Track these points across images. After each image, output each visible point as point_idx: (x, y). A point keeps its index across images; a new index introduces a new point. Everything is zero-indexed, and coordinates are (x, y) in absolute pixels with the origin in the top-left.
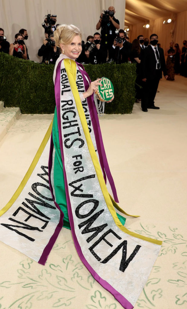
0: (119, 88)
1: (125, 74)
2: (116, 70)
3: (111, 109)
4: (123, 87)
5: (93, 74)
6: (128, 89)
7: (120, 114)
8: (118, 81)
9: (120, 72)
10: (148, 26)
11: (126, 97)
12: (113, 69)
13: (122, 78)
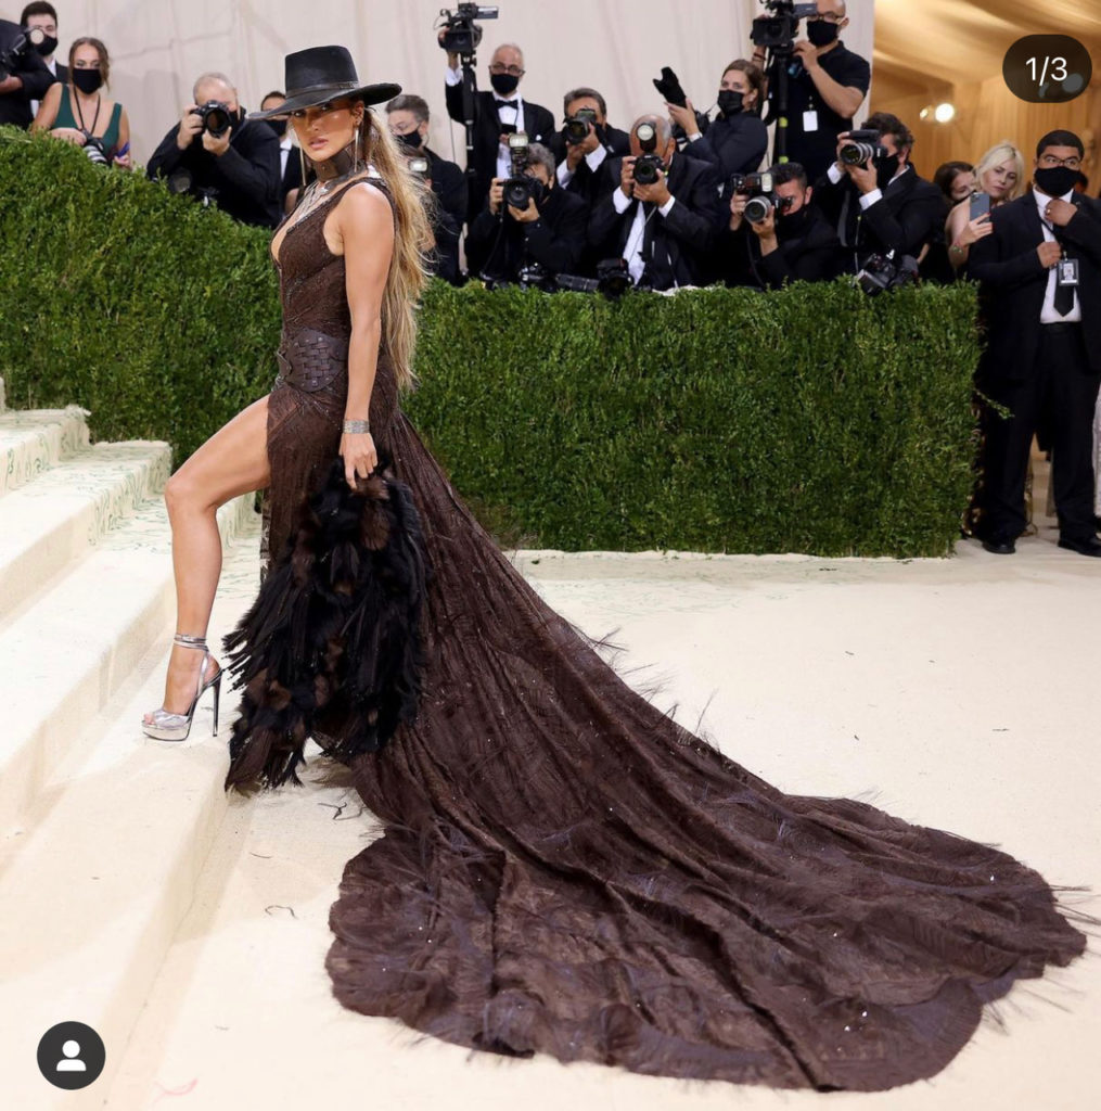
0: (882, 415)
1: (919, 337)
2: (865, 316)
3: (840, 528)
4: (909, 410)
5: (741, 341)
6: (932, 423)
7: (887, 560)
8: (878, 376)
9: (888, 328)
10: (944, 113)
11: (922, 464)
12: (853, 309)
13: (900, 361)
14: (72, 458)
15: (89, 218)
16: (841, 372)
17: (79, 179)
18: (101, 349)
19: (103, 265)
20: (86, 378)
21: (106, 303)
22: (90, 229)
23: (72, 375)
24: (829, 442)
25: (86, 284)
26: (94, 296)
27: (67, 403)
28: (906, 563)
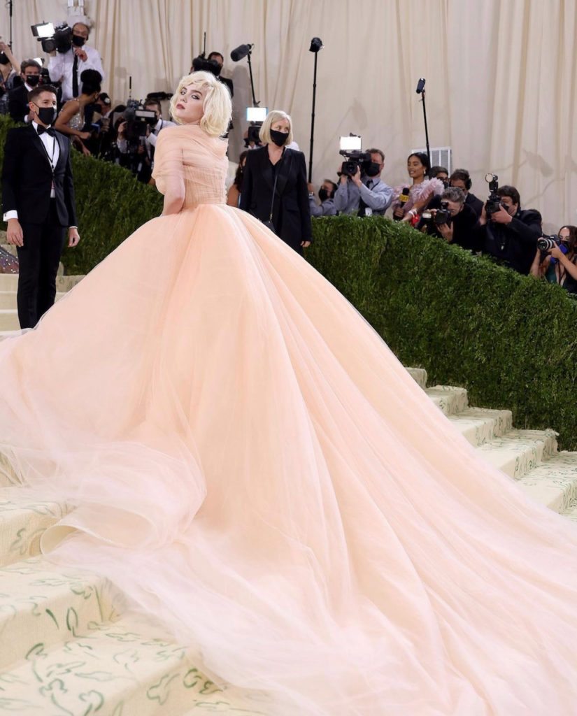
14: (548, 460)
15: (566, 327)
17: (561, 306)
18: (568, 400)
19: (572, 354)
20: (558, 415)
21: (572, 374)
22: (565, 333)
23: (550, 413)
25: (562, 363)
26: (566, 370)
27: (546, 428)
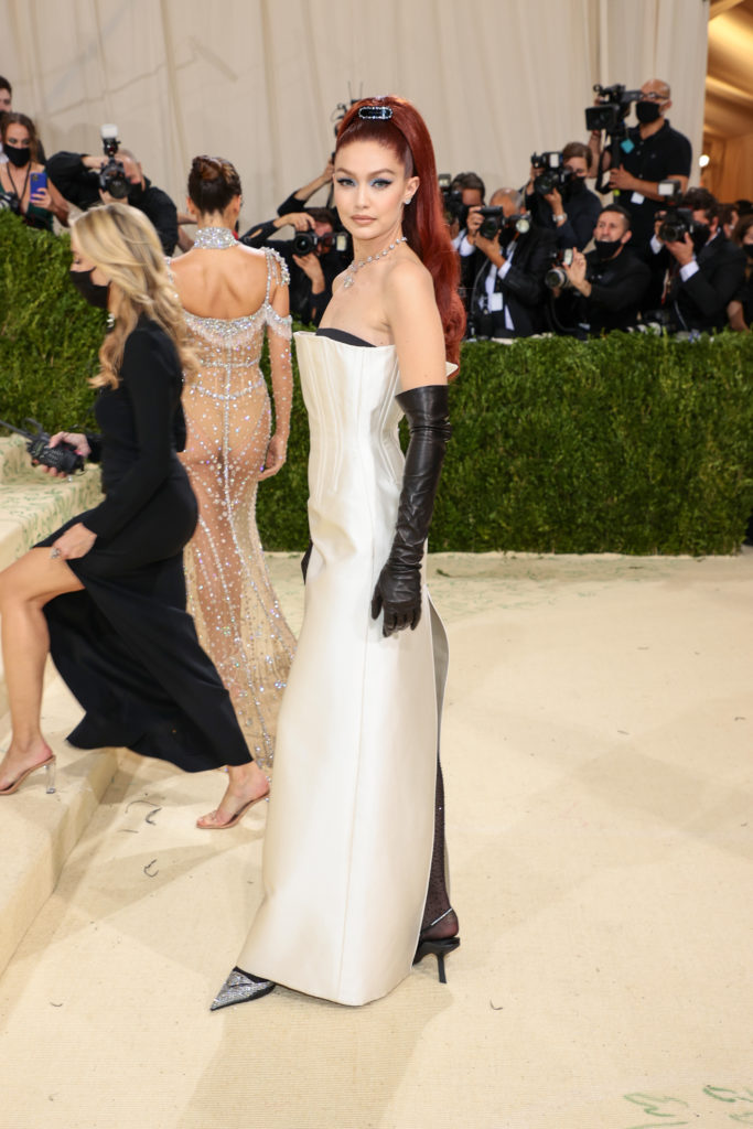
0: (681, 441)
1: (712, 377)
2: (667, 361)
3: (647, 532)
4: (703, 437)
5: (566, 381)
6: (722, 447)
7: (685, 558)
8: (677, 410)
9: (687, 370)
11: (714, 480)
12: (658, 355)
13: (696, 397)
14: (14, 480)
15: (24, 276)
16: (647, 406)
17: (14, 242)
18: (39, 388)
19: (37, 317)
20: (27, 412)
21: (41, 349)
22: (26, 286)
23: (15, 409)
24: (637, 464)
25: (23, 333)
26: (31, 343)
27: (11, 432)
28: (699, 561)
